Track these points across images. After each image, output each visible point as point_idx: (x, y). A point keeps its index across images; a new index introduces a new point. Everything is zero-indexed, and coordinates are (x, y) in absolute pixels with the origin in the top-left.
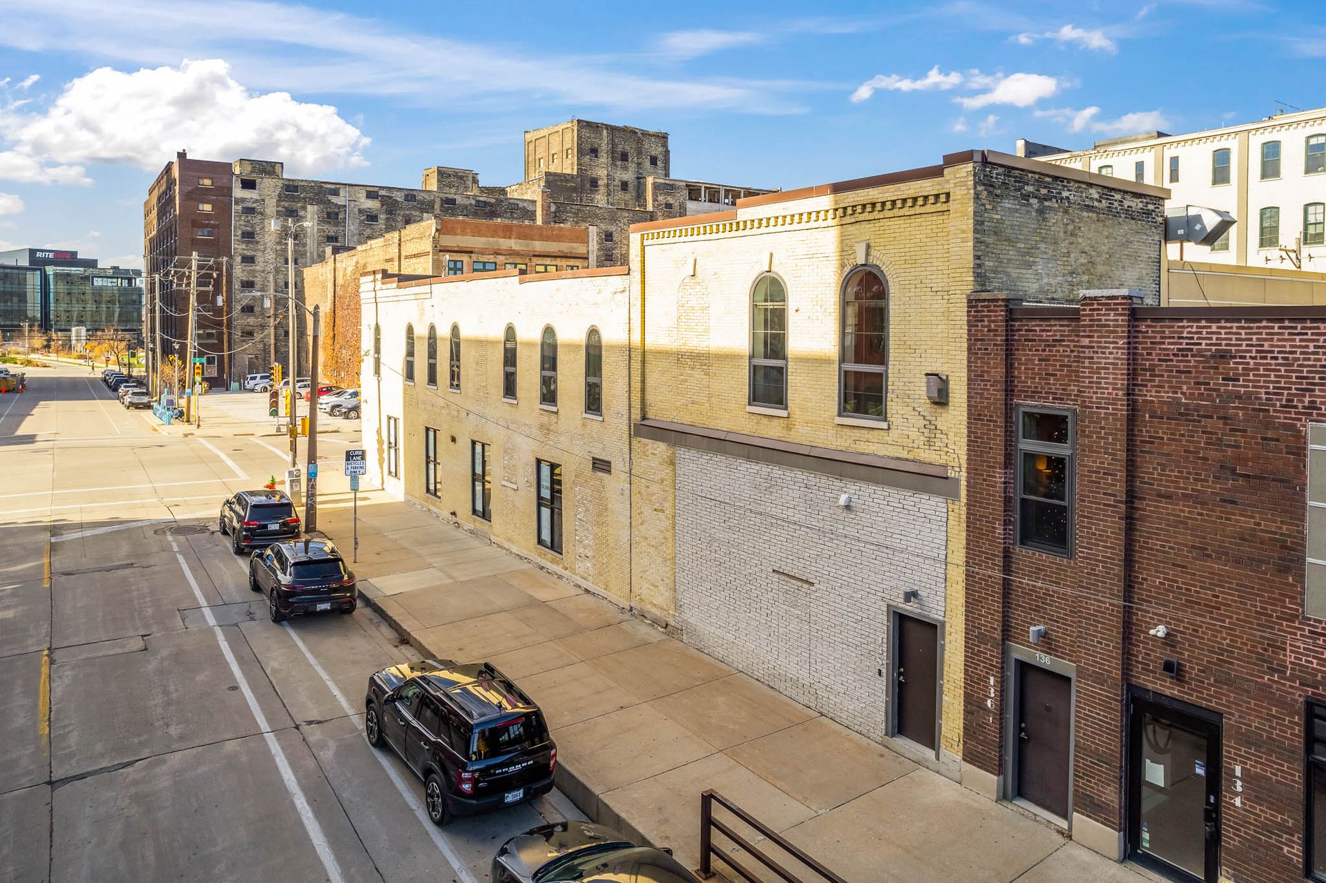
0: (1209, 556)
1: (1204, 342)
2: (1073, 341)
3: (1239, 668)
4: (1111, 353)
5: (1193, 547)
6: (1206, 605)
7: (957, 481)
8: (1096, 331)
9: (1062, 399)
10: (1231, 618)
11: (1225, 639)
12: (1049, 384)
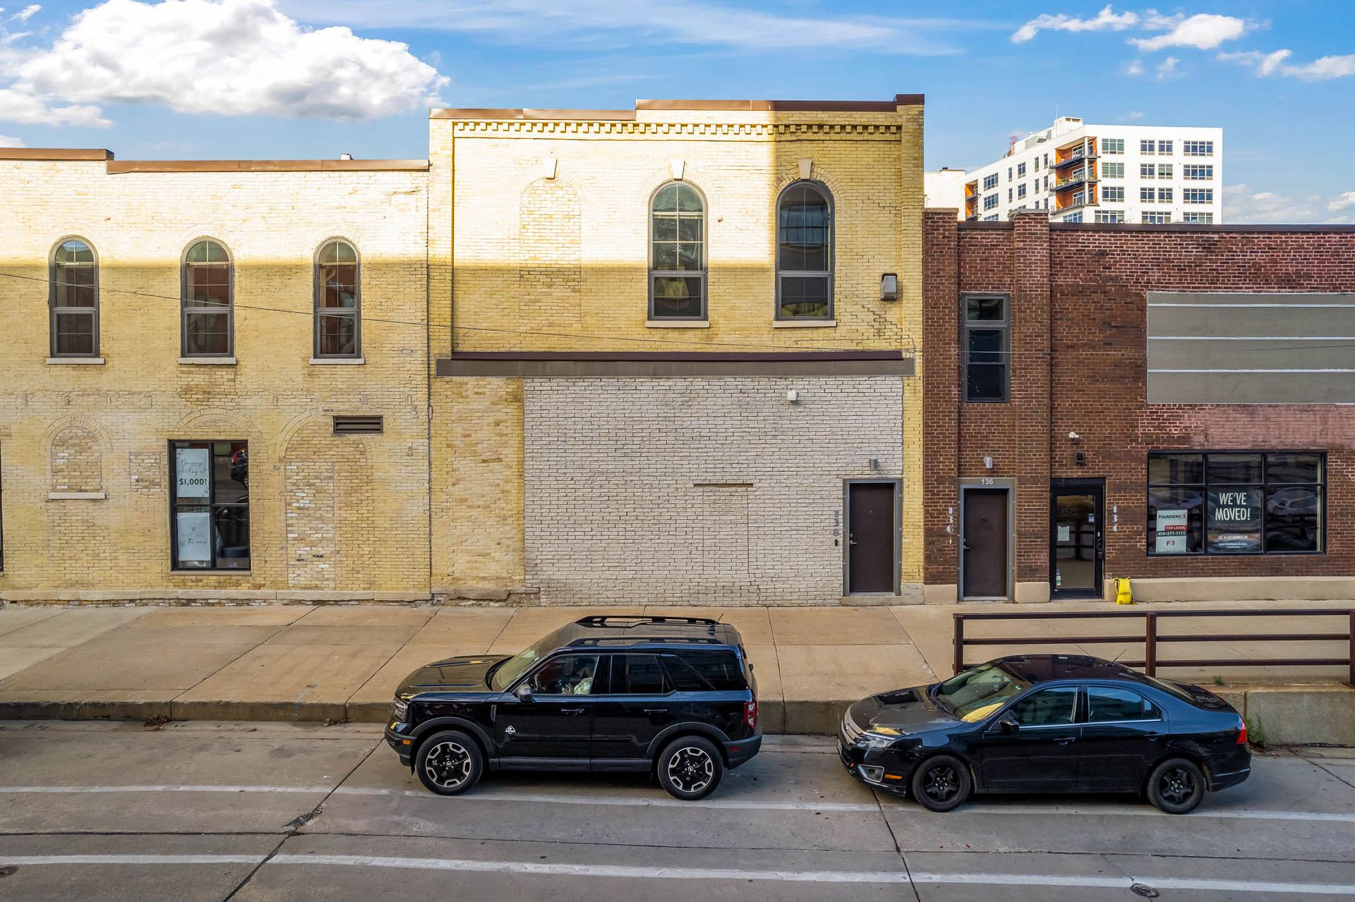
0: (1097, 380)
1: (1091, 245)
2: (1006, 246)
3: (1116, 446)
4: (1038, 253)
5: (1088, 377)
6: (1096, 412)
7: (912, 360)
8: (1028, 237)
9: (999, 288)
10: (1110, 416)
11: (1106, 430)
12: (988, 277)
